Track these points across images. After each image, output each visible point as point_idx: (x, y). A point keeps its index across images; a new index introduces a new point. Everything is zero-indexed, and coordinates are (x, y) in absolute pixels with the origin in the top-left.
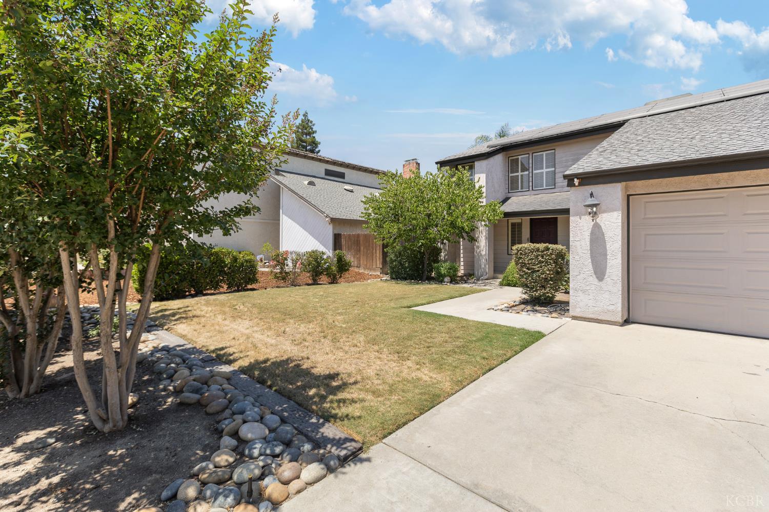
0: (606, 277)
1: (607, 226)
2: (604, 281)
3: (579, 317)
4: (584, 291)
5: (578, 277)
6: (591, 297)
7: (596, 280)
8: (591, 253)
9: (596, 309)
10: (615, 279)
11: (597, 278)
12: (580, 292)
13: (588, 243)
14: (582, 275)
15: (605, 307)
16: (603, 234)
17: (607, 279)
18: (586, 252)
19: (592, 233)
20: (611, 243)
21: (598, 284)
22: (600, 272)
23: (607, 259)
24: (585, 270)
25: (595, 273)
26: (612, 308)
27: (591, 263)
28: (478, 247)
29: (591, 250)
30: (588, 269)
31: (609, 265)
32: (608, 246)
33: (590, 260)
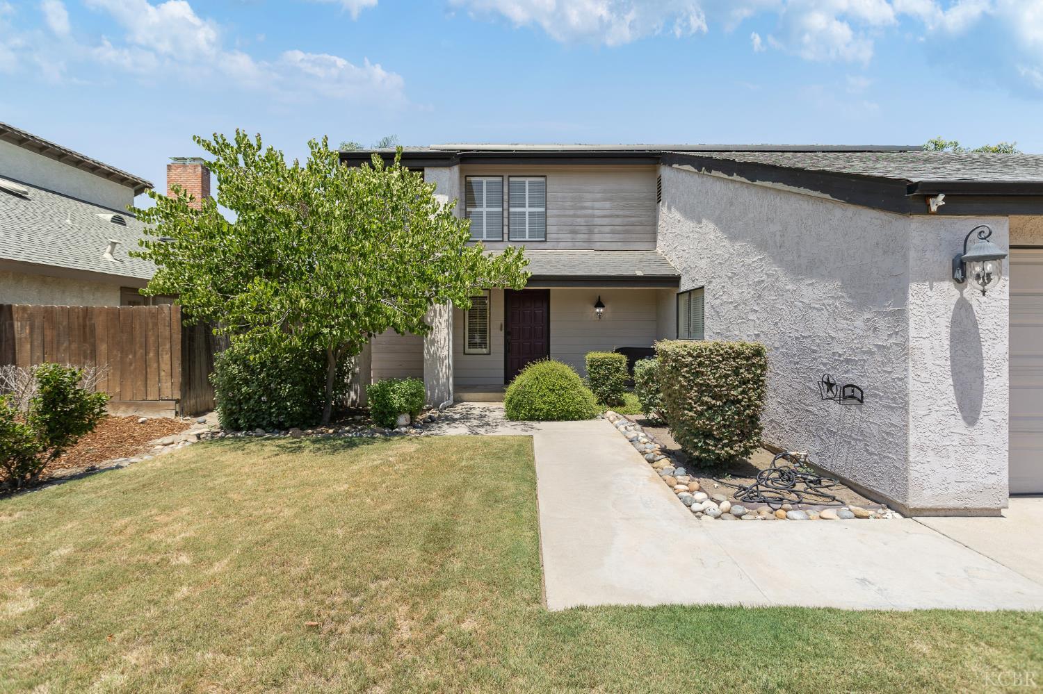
0: (981, 416)
1: (983, 306)
2: (978, 425)
3: (930, 510)
4: (937, 451)
5: (926, 418)
6: (952, 462)
7: (962, 423)
8: (952, 366)
9: (962, 486)
10: (998, 417)
11: (965, 418)
12: (930, 453)
13: (946, 343)
14: (934, 415)
15: (980, 480)
16: (975, 325)
17: (983, 420)
18: (943, 362)
19: (955, 322)
20: (990, 342)
21: (966, 432)
22: (970, 407)
23: (983, 376)
24: (940, 403)
25: (961, 408)
26: (991, 480)
27: (952, 388)
28: (433, 342)
29: (952, 358)
30: (945, 401)
31: (987, 389)
32: (984, 350)
33: (950, 381)
